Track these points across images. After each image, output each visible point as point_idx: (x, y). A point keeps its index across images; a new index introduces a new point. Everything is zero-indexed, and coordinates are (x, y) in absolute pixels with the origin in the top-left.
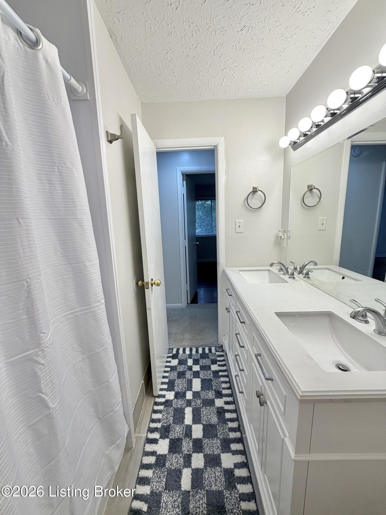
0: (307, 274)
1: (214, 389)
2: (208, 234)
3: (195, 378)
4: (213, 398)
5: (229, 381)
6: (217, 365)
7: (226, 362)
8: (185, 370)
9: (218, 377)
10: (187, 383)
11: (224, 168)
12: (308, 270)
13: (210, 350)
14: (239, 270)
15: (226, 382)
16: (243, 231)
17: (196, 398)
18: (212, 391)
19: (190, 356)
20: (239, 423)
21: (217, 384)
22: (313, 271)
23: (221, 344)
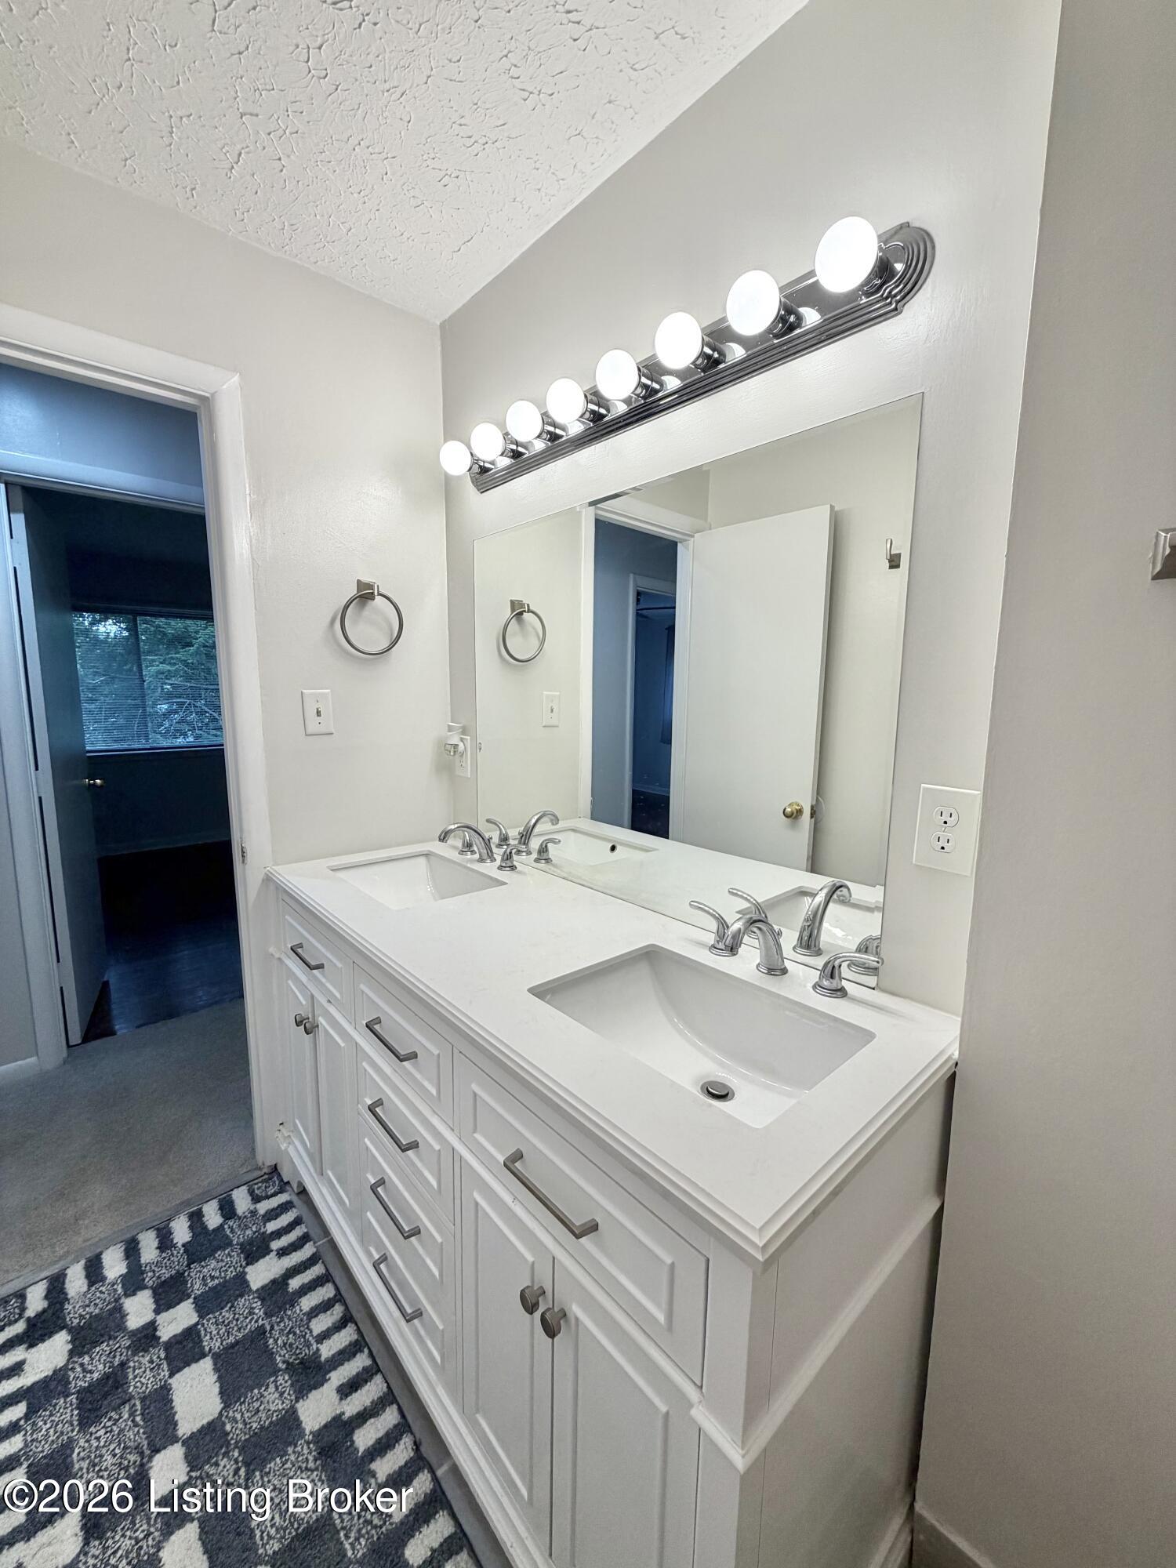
0: (543, 850)
1: (284, 1362)
2: (116, 747)
3: (179, 1370)
4: (287, 1405)
5: (335, 1296)
6: (273, 1254)
7: (306, 1227)
8: (116, 1363)
9: (285, 1304)
10: (141, 1423)
11: (248, 492)
12: (546, 840)
13: (227, 1209)
14: (328, 867)
15: (325, 1307)
16: (333, 731)
17: (208, 1461)
18: (275, 1381)
19: (133, 1282)
20: (415, 1437)
21: (291, 1336)
22: (560, 838)
23: (270, 1162)
